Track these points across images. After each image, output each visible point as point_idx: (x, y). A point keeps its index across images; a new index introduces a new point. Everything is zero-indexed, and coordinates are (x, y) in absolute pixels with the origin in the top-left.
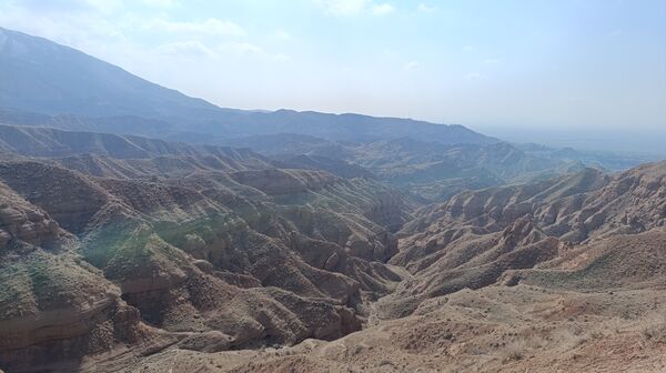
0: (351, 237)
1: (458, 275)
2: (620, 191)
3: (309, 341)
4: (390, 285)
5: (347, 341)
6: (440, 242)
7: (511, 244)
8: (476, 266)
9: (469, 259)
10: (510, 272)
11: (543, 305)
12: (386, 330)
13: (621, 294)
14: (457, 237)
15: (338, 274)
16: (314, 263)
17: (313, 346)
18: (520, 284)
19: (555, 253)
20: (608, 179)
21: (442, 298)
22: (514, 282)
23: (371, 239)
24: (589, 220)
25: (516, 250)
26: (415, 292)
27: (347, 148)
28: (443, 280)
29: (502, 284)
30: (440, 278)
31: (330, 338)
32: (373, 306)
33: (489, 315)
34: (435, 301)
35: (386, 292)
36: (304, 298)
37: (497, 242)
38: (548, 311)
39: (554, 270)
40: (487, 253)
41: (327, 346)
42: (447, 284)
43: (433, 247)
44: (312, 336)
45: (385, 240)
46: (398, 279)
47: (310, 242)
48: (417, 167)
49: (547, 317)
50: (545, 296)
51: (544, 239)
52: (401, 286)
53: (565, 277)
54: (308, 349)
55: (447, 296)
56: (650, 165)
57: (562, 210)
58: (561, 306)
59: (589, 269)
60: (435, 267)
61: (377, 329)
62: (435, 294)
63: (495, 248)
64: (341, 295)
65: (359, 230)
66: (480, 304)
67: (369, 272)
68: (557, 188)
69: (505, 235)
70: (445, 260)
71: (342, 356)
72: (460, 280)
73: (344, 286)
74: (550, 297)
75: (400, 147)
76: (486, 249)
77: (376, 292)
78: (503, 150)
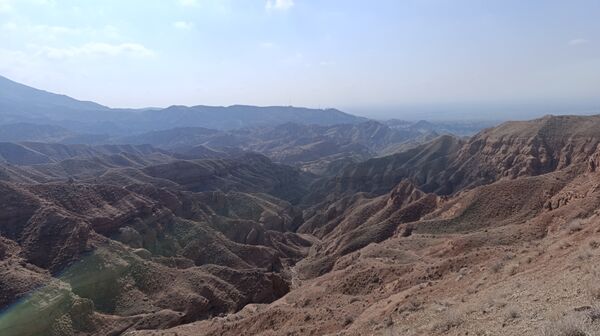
0: (262, 214)
1: (361, 234)
2: (472, 151)
3: (250, 306)
4: (304, 250)
5: (287, 299)
6: (338, 209)
7: (398, 203)
8: (373, 224)
9: (365, 220)
10: (404, 225)
11: (437, 248)
12: (319, 285)
13: (494, 230)
14: (352, 203)
15: (260, 247)
16: (236, 239)
17: (254, 309)
18: (413, 234)
19: (435, 206)
20: (461, 143)
21: (354, 254)
22: (408, 233)
23: (280, 214)
24: (452, 177)
25: (403, 207)
26: (328, 253)
27: (239, 136)
28: (350, 240)
29: (398, 237)
30: (347, 238)
32: (293, 270)
33: (396, 261)
34: (349, 257)
35: (300, 256)
36: (238, 271)
37: (386, 203)
38: (441, 252)
39: (438, 219)
40: (380, 213)
42: (353, 242)
43: (333, 214)
44: (251, 301)
45: (291, 212)
46: (308, 244)
47: (229, 222)
48: (304, 147)
49: (441, 256)
50: (435, 240)
51: (424, 196)
52: (312, 250)
53: (447, 224)
55: (358, 251)
56: (492, 129)
57: (430, 172)
58: (451, 246)
59: (464, 214)
60: (338, 230)
61: (303, 287)
62: (345, 252)
63: (386, 208)
64: (266, 264)
65: (269, 206)
66: (387, 254)
67: (284, 241)
68: (423, 155)
69: (392, 196)
70: (345, 223)
72: (363, 238)
73: (267, 256)
74: (439, 240)
75: (286, 131)
76: (378, 209)
77: (293, 258)
78: (373, 128)
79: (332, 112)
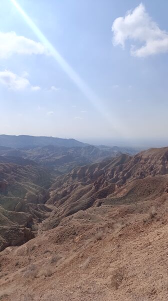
0: (27, 194)
1: (77, 205)
2: (135, 162)
3: (9, 248)
4: (47, 214)
5: (28, 244)
6: (68, 191)
7: (97, 188)
8: (84, 199)
9: (81, 197)
10: (98, 200)
11: (112, 213)
12: (46, 236)
13: (139, 204)
14: (75, 188)
15: (21, 213)
16: (9, 209)
17: (10, 250)
18: (102, 205)
19: (114, 190)
20: (131, 158)
21: (70, 216)
22: (100, 205)
23: (37, 193)
24: (125, 175)
25: (100, 190)
26: (59, 215)
27: (22, 151)
28: (71, 208)
29: (95, 206)
30: (69, 207)
31: (19, 244)
32: (40, 225)
33: (91, 221)
34: (67, 218)
35: (45, 217)
36: (4, 227)
37: (91, 188)
38: (114, 215)
39: (115, 197)
40: (88, 193)
41: (18, 249)
42: (72, 209)
43: (65, 193)
44: (10, 245)
45: (43, 193)
46: (50, 210)
47: (6, 198)
48: (56, 158)
49: (113, 218)
50: (112, 209)
51: (110, 184)
52: (52, 213)
53: (119, 200)
54: (8, 252)
55: (73, 215)
56: (144, 151)
57: (115, 172)
58: (119, 212)
59: (128, 194)
60: (67, 202)
61: (42, 236)
62: (68, 215)
63: (91, 191)
64: (24, 222)
65: (31, 189)
66: (87, 216)
67: (37, 209)
68: (113, 163)
69: (95, 184)
70: (71, 199)
71: (25, 252)
72: (78, 207)
73: (25, 218)
74: (114, 209)
75: (48, 149)
76: (87, 191)
77: (40, 218)
78: (91, 148)
79: (72, 140)
